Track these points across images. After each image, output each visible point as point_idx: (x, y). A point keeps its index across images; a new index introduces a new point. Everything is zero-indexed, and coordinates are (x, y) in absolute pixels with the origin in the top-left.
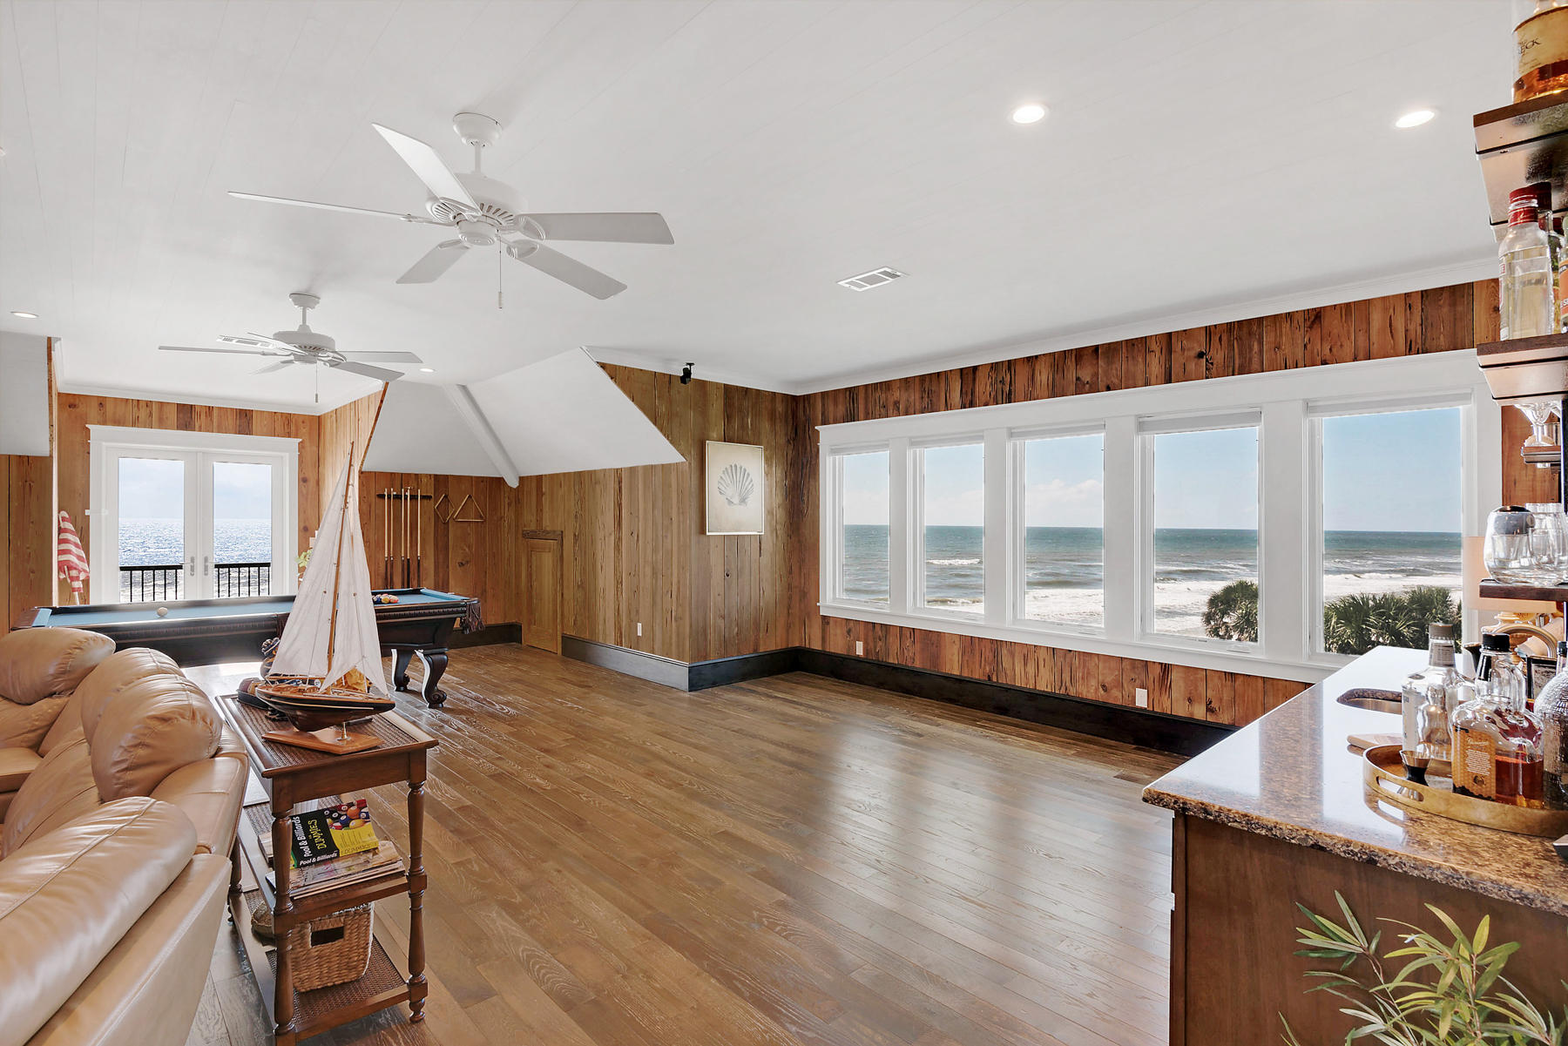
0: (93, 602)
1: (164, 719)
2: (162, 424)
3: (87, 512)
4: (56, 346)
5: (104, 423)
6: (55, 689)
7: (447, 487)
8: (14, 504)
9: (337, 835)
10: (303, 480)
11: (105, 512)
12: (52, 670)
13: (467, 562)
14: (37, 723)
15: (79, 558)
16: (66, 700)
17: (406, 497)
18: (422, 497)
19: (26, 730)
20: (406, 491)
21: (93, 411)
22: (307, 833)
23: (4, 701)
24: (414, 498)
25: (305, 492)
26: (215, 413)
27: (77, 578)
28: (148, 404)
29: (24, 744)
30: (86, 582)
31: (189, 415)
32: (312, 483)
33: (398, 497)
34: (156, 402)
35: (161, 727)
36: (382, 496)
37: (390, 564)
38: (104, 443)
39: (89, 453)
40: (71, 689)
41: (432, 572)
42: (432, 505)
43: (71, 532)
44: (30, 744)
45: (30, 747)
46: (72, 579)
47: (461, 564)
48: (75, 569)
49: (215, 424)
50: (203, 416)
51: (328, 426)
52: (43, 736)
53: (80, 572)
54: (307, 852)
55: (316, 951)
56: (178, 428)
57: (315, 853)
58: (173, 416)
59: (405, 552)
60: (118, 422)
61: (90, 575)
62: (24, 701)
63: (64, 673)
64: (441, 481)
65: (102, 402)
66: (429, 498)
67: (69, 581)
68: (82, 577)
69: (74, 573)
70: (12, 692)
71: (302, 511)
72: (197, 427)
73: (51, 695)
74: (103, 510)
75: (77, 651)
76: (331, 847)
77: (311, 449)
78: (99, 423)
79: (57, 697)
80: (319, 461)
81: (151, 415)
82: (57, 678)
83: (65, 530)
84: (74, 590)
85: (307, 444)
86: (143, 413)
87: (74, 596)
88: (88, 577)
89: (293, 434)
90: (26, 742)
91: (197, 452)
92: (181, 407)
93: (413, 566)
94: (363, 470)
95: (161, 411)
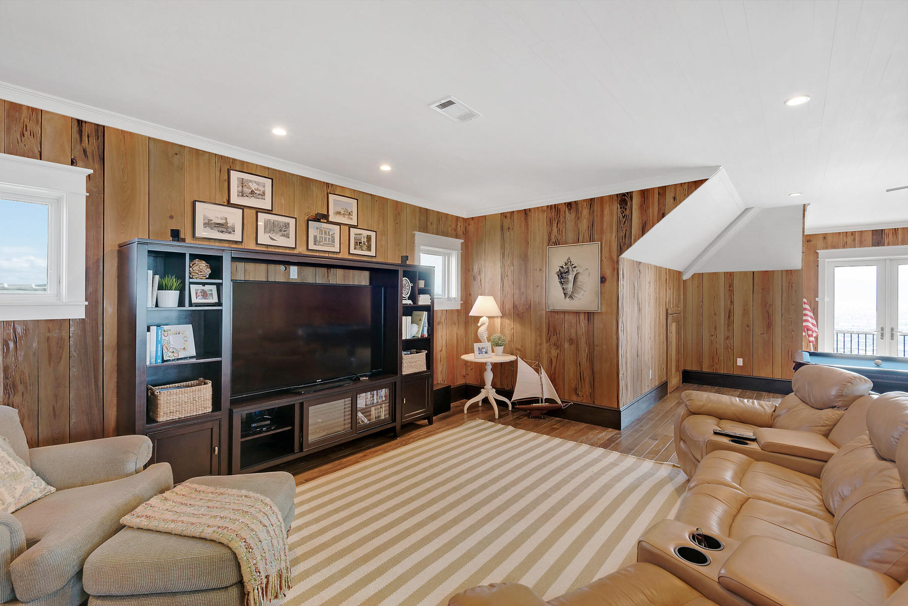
0: (820, 351)
2: (862, 244)
3: (817, 299)
4: (808, 208)
5: (827, 248)
6: (836, 404)
8: (785, 295)
11: (827, 299)
12: (834, 393)
14: (826, 422)
15: (813, 324)
16: (843, 412)
19: (821, 424)
21: (820, 242)
23: (803, 403)
26: (900, 232)
27: (812, 336)
28: (853, 233)
29: (819, 432)
30: (816, 338)
31: (880, 236)
34: (858, 231)
38: (826, 260)
39: (818, 266)
40: (846, 407)
43: (809, 310)
44: (823, 433)
45: (824, 435)
46: (809, 336)
48: (811, 330)
49: (900, 240)
50: (891, 235)
52: (830, 430)
53: (813, 332)
56: (873, 246)
58: (869, 238)
60: (834, 247)
61: (819, 334)
62: (815, 406)
63: (842, 396)
65: (825, 237)
67: (807, 337)
68: (814, 335)
69: (810, 333)
70: (808, 399)
72: (886, 243)
73: (833, 407)
74: (826, 297)
75: (849, 384)
78: (823, 249)
79: (837, 410)
81: (854, 239)
82: (838, 398)
83: (806, 309)
84: (810, 342)
86: (850, 239)
87: (810, 345)
88: (818, 335)
90: (820, 431)
91: (885, 260)
92: (875, 232)
95: (861, 236)
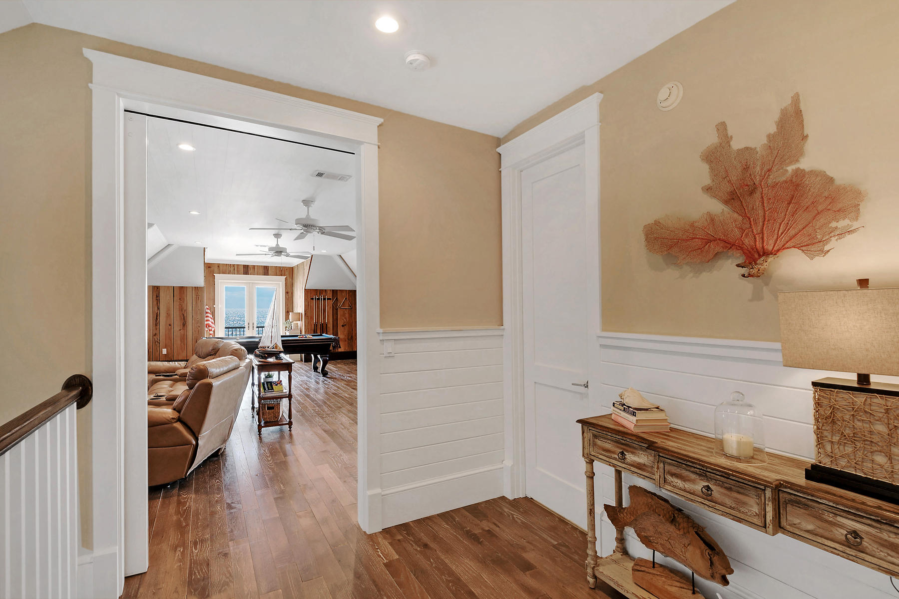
1: (236, 350)
2: (238, 273)
3: (215, 306)
4: (206, 250)
5: (219, 273)
7: (337, 294)
8: (194, 303)
9: (274, 387)
10: (287, 293)
12: (211, 349)
13: (345, 325)
15: (212, 323)
17: (321, 299)
18: (328, 299)
20: (321, 296)
21: (216, 269)
22: (267, 385)
24: (324, 299)
25: (287, 297)
26: (256, 267)
27: (211, 330)
28: (233, 265)
31: (247, 269)
32: (290, 294)
33: (318, 299)
34: (236, 264)
35: (235, 352)
36: (313, 299)
37: (316, 325)
38: (219, 281)
39: (215, 284)
41: (332, 329)
42: (331, 302)
43: (209, 313)
47: (343, 326)
49: (256, 272)
50: (252, 269)
51: (295, 271)
53: (212, 328)
54: (267, 389)
55: (268, 411)
56: (244, 274)
57: (269, 389)
58: (242, 270)
59: (321, 321)
60: (224, 273)
61: (215, 326)
62: (203, 357)
64: (335, 292)
65: (219, 265)
66: (330, 299)
67: (209, 331)
68: (213, 330)
69: (210, 328)
70: (201, 355)
71: (287, 305)
72: (250, 273)
73: (211, 355)
74: (219, 305)
75: (217, 344)
76: (272, 389)
77: (289, 280)
80: (292, 285)
81: (234, 269)
83: (208, 313)
84: (210, 334)
85: (288, 278)
86: (232, 269)
88: (215, 330)
89: (283, 274)
91: (250, 284)
92: (244, 266)
93: (325, 326)
94: (306, 288)
95: (238, 268)
